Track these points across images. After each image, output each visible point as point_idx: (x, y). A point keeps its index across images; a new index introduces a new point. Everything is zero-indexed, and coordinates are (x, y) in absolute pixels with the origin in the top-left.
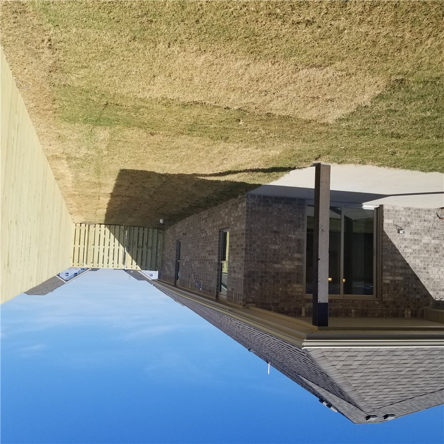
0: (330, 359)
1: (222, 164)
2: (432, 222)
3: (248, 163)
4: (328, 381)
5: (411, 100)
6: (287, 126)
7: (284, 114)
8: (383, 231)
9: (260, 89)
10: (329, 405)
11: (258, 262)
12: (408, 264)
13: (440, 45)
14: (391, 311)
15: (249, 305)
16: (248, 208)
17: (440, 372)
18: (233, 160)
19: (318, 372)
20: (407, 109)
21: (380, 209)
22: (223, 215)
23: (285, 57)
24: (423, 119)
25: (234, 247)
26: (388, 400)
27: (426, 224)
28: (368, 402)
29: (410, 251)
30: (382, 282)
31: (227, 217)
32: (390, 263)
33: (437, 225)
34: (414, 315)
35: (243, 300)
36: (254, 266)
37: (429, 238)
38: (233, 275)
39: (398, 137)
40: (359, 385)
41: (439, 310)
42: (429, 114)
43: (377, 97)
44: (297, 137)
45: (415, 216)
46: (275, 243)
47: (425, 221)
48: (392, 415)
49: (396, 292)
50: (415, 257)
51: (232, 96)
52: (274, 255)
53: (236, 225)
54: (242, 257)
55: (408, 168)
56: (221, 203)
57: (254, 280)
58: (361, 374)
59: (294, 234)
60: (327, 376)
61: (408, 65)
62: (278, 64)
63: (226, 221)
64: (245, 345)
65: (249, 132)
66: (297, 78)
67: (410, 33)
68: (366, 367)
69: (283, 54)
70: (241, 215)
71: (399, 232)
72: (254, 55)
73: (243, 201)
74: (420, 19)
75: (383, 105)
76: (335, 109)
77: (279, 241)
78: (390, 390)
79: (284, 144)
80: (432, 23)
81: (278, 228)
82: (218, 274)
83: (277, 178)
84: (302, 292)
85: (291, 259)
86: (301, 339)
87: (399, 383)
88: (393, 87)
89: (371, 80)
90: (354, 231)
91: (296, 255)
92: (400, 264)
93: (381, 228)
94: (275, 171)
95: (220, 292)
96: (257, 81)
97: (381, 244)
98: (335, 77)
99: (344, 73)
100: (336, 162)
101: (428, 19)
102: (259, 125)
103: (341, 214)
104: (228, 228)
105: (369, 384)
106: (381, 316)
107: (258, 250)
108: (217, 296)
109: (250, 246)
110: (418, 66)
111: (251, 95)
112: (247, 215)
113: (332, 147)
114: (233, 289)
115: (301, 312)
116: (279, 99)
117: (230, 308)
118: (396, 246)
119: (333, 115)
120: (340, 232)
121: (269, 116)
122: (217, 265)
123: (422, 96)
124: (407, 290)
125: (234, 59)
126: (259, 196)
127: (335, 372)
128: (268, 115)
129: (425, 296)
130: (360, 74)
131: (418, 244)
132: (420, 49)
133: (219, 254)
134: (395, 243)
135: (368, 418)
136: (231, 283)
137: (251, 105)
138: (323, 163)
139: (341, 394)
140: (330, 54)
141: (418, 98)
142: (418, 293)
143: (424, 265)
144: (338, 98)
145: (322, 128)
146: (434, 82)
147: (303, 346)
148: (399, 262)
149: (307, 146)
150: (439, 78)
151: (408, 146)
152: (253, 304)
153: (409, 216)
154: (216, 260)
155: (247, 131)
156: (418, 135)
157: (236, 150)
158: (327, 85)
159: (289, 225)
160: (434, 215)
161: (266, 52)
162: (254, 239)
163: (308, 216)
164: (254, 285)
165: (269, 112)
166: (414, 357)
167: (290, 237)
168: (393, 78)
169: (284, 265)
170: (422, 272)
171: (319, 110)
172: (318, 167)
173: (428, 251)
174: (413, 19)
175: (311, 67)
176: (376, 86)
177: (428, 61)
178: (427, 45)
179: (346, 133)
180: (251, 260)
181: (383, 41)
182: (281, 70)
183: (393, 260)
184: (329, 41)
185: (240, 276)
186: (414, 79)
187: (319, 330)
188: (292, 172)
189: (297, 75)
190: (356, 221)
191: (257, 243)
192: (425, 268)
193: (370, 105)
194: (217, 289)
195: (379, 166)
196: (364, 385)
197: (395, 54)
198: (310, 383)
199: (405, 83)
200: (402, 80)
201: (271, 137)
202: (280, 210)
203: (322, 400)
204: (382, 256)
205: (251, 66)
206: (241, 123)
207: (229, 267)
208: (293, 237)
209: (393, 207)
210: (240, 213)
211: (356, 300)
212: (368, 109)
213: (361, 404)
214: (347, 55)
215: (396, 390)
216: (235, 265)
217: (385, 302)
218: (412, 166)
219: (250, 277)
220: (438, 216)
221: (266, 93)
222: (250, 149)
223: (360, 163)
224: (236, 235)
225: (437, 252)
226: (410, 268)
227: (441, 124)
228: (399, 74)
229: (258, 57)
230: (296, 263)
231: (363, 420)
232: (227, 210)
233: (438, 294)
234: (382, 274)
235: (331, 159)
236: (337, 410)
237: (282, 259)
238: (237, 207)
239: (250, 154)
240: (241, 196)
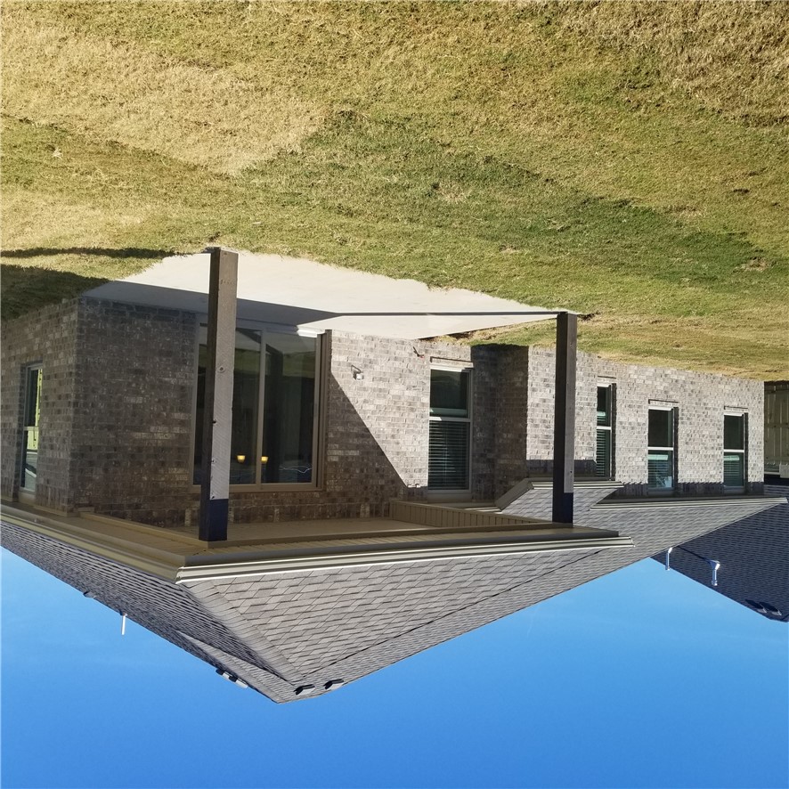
0: (228, 597)
1: (22, 232)
2: (406, 361)
3: (78, 236)
4: (226, 636)
5: (366, 152)
6: (152, 170)
7: (143, 148)
8: (330, 375)
9: (91, 92)
10: (234, 678)
11: (101, 428)
12: (367, 430)
13: (407, 61)
14: (338, 509)
15: (80, 509)
16: (81, 323)
17: (407, 603)
18: (46, 227)
19: (209, 623)
20: (360, 166)
21: (326, 338)
22: (31, 337)
23: (138, 36)
24: (387, 187)
25: (51, 400)
26: (327, 658)
27: (397, 364)
28: (296, 663)
29: (372, 407)
30: (326, 458)
31: (37, 340)
32: (341, 429)
33: (414, 366)
34: (375, 513)
35: (69, 502)
36: (92, 436)
37: (402, 387)
38: (49, 454)
39: (350, 214)
40: (280, 636)
41: (412, 503)
42: (395, 179)
43: (311, 139)
44: (172, 195)
45: (381, 351)
46: (137, 393)
47: (396, 359)
48: (339, 681)
49: (348, 475)
50: (378, 419)
51: (35, 98)
52: (134, 415)
53: (56, 357)
54: (68, 419)
55: (367, 269)
56: (27, 312)
57: (91, 463)
58: (282, 618)
59: (174, 376)
60: (224, 627)
61: (359, 88)
62: (125, 47)
63: (36, 348)
64: (77, 585)
65: (74, 175)
66: (164, 81)
67: (360, 32)
68: (291, 604)
69: (134, 29)
70: (66, 338)
71: (355, 377)
72: (74, 22)
73: (72, 311)
74: (376, 9)
75: (320, 154)
76: (239, 151)
77: (144, 388)
78: (330, 639)
79: (148, 206)
80: (394, 19)
81: (143, 365)
82: (19, 451)
83: (138, 269)
84: (186, 483)
85: (168, 423)
86: (176, 565)
87: (345, 627)
88: (337, 124)
89: (298, 105)
90: (284, 374)
91: (177, 416)
92: (356, 430)
93: (327, 369)
94: (133, 256)
95: (21, 488)
96: (85, 74)
97: (326, 396)
98: (237, 91)
99: (251, 85)
100: (246, 248)
101: (388, 11)
102: (95, 162)
103: (260, 343)
104: (41, 361)
105: (296, 634)
106: (323, 516)
107: (101, 406)
108: (16, 496)
109: (85, 397)
110: (375, 93)
111: (75, 100)
112: (79, 337)
113: (238, 219)
114: (48, 481)
115: (182, 519)
116: (132, 116)
117: (41, 518)
118: (351, 400)
119: (237, 161)
120: (259, 376)
121: (114, 147)
122: (16, 435)
123: (384, 148)
124: (365, 471)
125: (33, 23)
126: (105, 303)
127: (236, 620)
128: (113, 144)
129: (393, 482)
130: (280, 92)
131: (385, 397)
132: (376, 63)
133: (20, 413)
134: (349, 394)
135: (299, 690)
136: (45, 470)
137: (75, 121)
138: (224, 248)
139: (250, 656)
140: (223, 43)
141: (378, 149)
142: (382, 476)
143: (393, 430)
144: (244, 130)
145: (217, 184)
146: (403, 125)
147: (179, 579)
148: (355, 426)
149: (193, 214)
150: (409, 119)
151: (366, 232)
152: (89, 509)
153: (372, 350)
154: (15, 425)
155: (70, 172)
156: (379, 214)
157: (51, 208)
158: (222, 103)
159: (164, 359)
160: (410, 350)
161: (99, 19)
162: (93, 385)
163: (200, 345)
164: (92, 471)
165: (115, 139)
166: (367, 582)
167: (166, 382)
168: (336, 108)
169: (153, 433)
170: (389, 443)
171: (211, 149)
172: (216, 254)
173: (399, 408)
174: (364, 7)
175: (190, 64)
176: (307, 118)
177: (390, 85)
178: (388, 57)
179: (261, 197)
180: (86, 425)
181: (316, 38)
182: (130, 60)
183: (345, 423)
184: (220, 20)
185: (64, 455)
186: (369, 115)
187: (210, 547)
188: (166, 260)
189: (163, 74)
190: (288, 356)
191: (100, 392)
192: (393, 436)
193: (299, 151)
194: (15, 482)
195: (322, 262)
196: (288, 635)
197: (338, 65)
198: (199, 643)
199: (355, 121)
200: (351, 113)
201: (121, 189)
202: (146, 330)
203: (221, 670)
204: (328, 416)
205: (70, 42)
206: (56, 154)
207: (42, 438)
208: (172, 382)
209: (348, 334)
210: (66, 334)
211: (282, 492)
212: (297, 159)
213: (282, 670)
214: (254, 53)
215: (341, 638)
216: (53, 433)
217: (329, 494)
218: (374, 266)
219: (83, 457)
220: (415, 352)
221: (104, 101)
222: (79, 207)
223: (289, 254)
224: (56, 376)
225: (412, 410)
226: (370, 436)
227: (415, 199)
228: (346, 101)
229: (84, 28)
230: (177, 430)
231: (290, 694)
232: (38, 327)
233: (412, 477)
234: (326, 446)
235: (238, 241)
236: (247, 683)
237: (150, 422)
238: (59, 321)
239: (81, 218)
240: (67, 301)
